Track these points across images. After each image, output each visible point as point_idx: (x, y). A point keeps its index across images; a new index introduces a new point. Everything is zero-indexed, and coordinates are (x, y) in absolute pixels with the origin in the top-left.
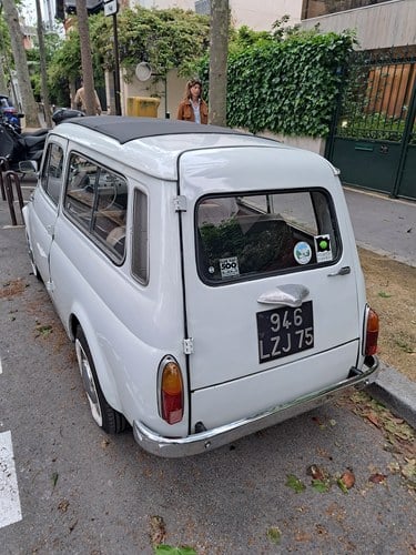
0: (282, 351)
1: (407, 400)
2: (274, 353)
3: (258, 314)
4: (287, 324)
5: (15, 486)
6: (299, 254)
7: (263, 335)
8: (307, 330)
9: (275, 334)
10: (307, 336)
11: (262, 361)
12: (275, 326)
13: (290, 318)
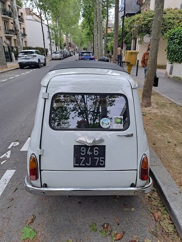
0: (86, 164)
1: (177, 212)
2: (81, 164)
3: (75, 146)
4: (89, 153)
5: (4, 188)
6: (103, 123)
7: (76, 155)
8: (101, 158)
9: (83, 156)
10: (101, 161)
11: (75, 166)
12: (83, 153)
13: (92, 151)
